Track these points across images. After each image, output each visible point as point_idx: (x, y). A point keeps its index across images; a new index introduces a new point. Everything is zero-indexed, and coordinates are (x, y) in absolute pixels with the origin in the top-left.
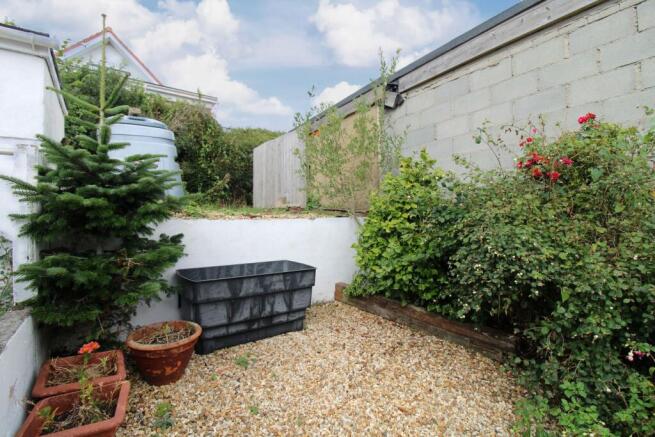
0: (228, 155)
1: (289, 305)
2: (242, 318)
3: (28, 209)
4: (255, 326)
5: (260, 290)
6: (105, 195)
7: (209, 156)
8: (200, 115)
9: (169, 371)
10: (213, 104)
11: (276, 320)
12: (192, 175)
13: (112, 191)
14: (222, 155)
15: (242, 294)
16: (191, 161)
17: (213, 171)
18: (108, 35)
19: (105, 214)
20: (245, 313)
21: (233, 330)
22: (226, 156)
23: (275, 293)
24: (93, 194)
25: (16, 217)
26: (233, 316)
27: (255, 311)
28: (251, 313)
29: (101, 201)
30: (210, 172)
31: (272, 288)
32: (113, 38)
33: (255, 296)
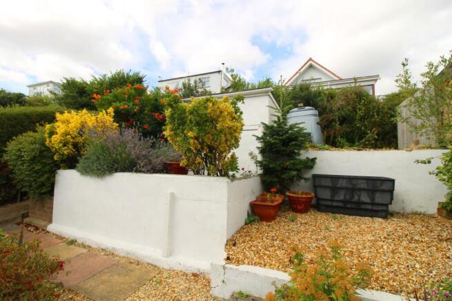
0: (378, 115)
1: (373, 199)
2: (340, 199)
3: (260, 145)
4: (349, 206)
5: (350, 186)
6: (279, 139)
7: (362, 119)
8: (356, 93)
9: (299, 207)
10: (376, 80)
11: (363, 207)
12: (350, 132)
13: (281, 138)
14: (373, 116)
15: (338, 186)
16: (350, 123)
17: (366, 128)
18: (310, 62)
19: (278, 145)
20: (341, 196)
21: (335, 204)
22: (376, 116)
23: (360, 190)
24: (276, 139)
25: (258, 148)
26: (334, 196)
27: (348, 197)
28: (345, 197)
29: (277, 141)
30: (363, 128)
31: (358, 186)
32: (313, 63)
33: (347, 189)
